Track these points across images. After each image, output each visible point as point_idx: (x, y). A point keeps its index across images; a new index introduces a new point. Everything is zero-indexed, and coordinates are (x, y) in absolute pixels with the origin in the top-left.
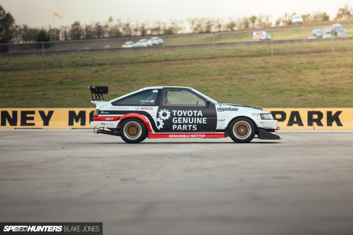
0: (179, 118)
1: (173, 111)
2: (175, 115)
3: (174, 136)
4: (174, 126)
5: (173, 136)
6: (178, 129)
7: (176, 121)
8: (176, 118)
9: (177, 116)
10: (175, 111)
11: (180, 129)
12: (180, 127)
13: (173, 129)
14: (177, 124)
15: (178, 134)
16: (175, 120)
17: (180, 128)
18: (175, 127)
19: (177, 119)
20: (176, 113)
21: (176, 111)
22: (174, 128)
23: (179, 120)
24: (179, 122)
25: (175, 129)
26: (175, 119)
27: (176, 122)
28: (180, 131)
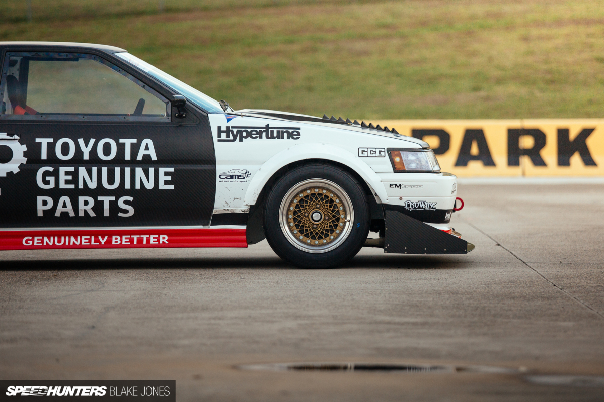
0: (63, 170)
1: (38, 140)
2: (44, 156)
3: (42, 242)
4: (40, 199)
5: (36, 241)
6: (58, 214)
7: (52, 179)
8: (51, 169)
9: (53, 160)
10: (44, 142)
11: (65, 214)
12: (65, 206)
13: (40, 214)
14: (56, 194)
15: (60, 234)
16: (48, 178)
17: (65, 210)
18: (45, 203)
19: (56, 174)
20: (51, 147)
21: (51, 140)
22: (40, 208)
23: (63, 178)
24: (63, 186)
25: (44, 211)
26: (46, 174)
27: (52, 186)
28: (65, 219)
